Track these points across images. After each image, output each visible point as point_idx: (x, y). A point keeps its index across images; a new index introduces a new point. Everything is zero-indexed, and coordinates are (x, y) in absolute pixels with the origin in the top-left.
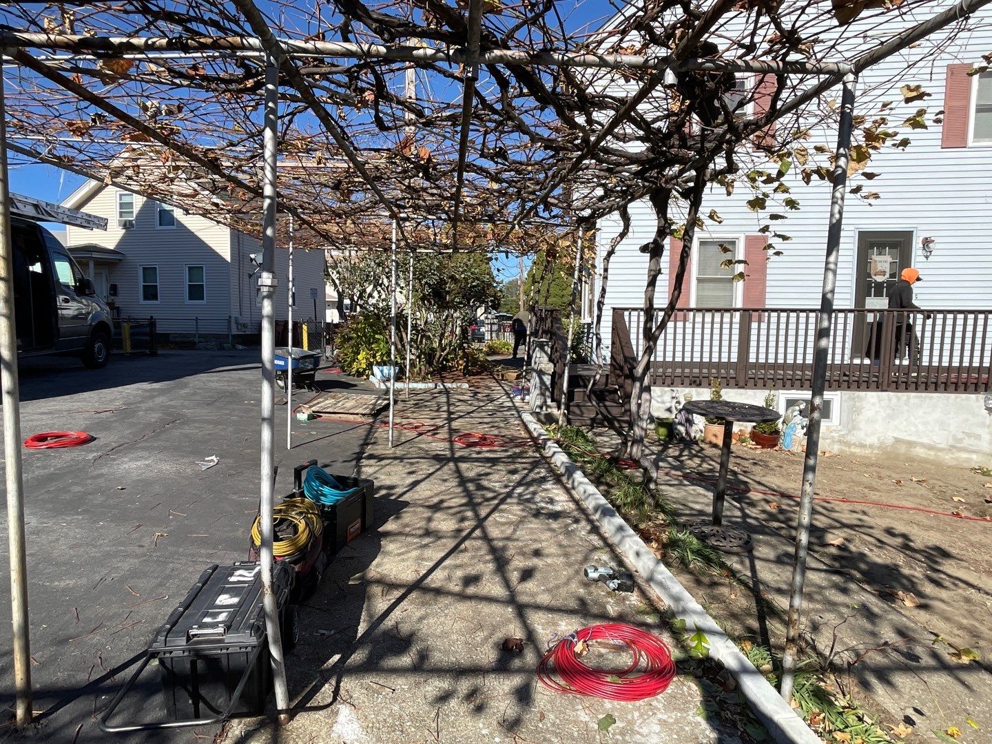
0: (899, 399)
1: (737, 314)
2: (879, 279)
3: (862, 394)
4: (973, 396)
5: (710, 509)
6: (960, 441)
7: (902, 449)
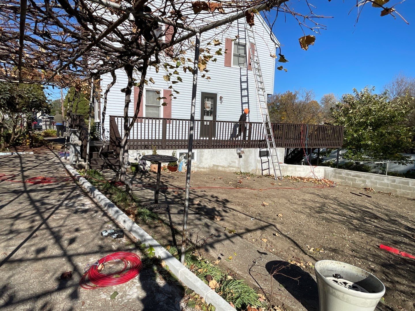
0: (214, 151)
1: (161, 121)
2: (208, 109)
3: (203, 150)
4: (234, 149)
5: (153, 198)
6: (230, 164)
7: (215, 168)
